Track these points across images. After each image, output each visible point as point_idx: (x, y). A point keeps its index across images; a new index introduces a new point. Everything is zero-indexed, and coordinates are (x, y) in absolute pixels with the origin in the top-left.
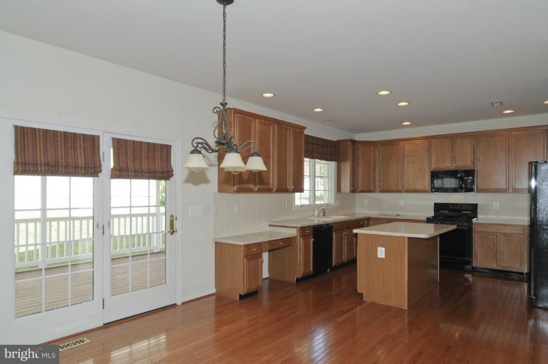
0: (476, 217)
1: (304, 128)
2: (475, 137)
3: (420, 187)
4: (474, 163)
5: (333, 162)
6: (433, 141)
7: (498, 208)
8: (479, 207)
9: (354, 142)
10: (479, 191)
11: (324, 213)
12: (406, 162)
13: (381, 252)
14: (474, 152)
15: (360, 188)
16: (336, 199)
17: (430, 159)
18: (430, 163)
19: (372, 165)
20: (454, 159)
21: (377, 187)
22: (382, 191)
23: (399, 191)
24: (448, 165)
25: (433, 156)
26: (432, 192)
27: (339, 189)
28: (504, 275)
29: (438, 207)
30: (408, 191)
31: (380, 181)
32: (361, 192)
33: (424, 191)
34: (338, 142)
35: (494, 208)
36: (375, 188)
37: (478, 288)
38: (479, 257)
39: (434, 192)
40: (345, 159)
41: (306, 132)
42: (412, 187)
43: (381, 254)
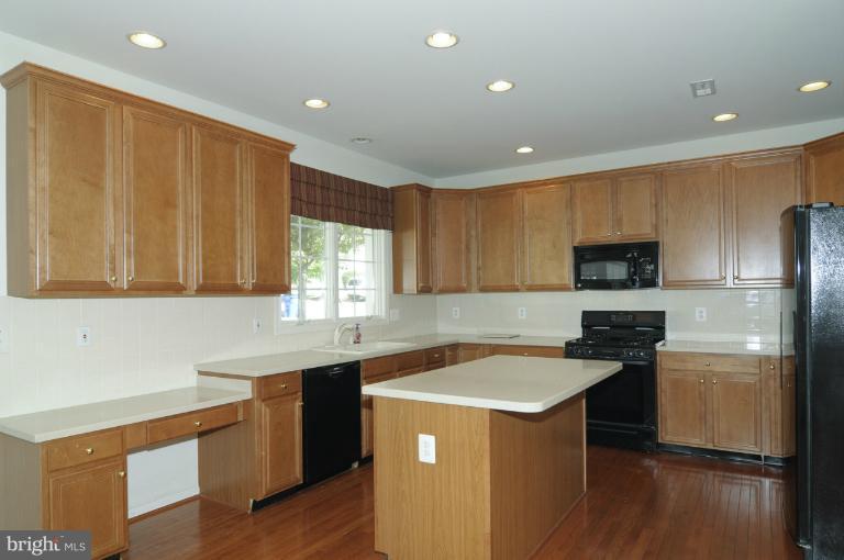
0: (662, 337)
1: (291, 147)
2: (658, 176)
3: (554, 280)
4: (656, 228)
5: (383, 231)
6: (578, 186)
7: (704, 319)
8: (667, 317)
9: (425, 192)
10: (668, 285)
11: (359, 336)
12: (527, 231)
13: (427, 448)
14: (656, 205)
15: (440, 285)
16: (391, 306)
17: (571, 223)
18: (574, 231)
19: (464, 238)
20: (618, 222)
21: (474, 281)
22: (484, 290)
23: (515, 289)
24: (607, 235)
25: (579, 214)
26: (577, 288)
27: (397, 287)
28: (721, 461)
29: (590, 319)
30: (532, 288)
31: (479, 269)
32: (443, 291)
33: (563, 288)
34: (393, 189)
35: (698, 319)
36: (469, 284)
37: (670, 485)
38: (670, 424)
39: (581, 289)
40: (407, 226)
41: (295, 158)
42: (538, 282)
43: (427, 454)
